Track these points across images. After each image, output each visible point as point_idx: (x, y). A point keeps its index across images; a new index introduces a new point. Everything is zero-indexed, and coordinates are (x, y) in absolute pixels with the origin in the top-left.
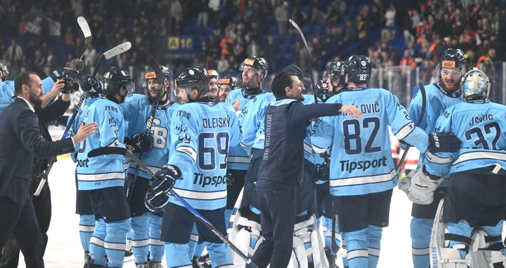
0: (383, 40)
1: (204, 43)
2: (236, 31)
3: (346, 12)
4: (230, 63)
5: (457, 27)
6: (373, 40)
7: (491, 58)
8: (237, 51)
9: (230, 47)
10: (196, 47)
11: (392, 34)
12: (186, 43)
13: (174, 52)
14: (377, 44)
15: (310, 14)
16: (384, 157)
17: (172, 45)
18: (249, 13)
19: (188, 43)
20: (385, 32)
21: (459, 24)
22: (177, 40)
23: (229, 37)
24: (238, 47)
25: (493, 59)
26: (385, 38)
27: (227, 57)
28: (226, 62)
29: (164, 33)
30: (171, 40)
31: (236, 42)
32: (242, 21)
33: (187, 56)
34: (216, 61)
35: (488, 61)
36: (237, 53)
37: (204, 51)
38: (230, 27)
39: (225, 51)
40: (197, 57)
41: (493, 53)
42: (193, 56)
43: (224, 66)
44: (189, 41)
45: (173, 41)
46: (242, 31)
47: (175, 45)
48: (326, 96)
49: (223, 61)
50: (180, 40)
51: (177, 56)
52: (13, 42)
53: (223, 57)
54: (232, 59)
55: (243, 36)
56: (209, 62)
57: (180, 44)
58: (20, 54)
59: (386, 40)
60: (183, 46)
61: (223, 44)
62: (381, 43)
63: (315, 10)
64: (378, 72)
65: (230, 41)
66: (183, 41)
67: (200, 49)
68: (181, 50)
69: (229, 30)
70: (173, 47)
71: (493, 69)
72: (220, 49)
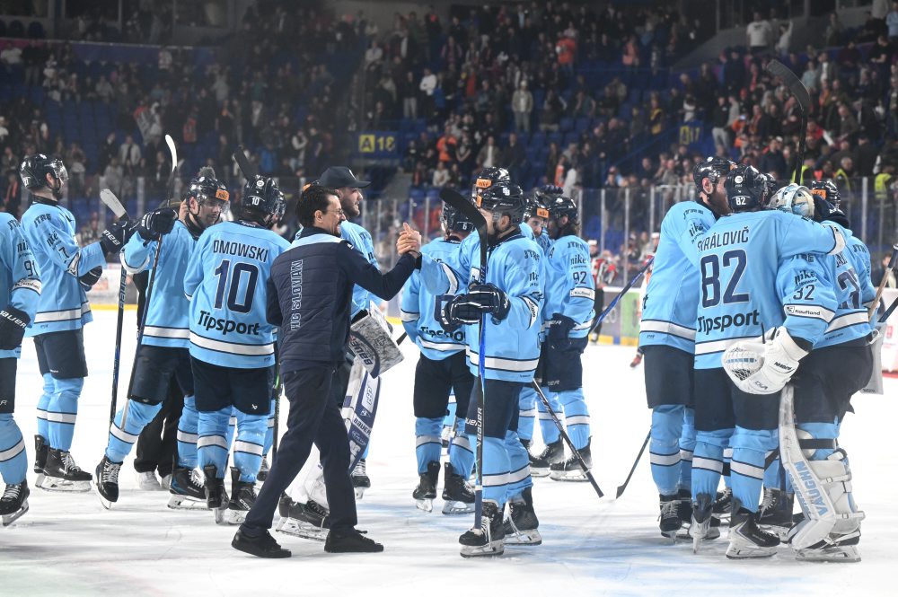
0: (681, 141)
1: (412, 144)
2: (460, 126)
3: (627, 98)
4: (451, 173)
5: (790, 123)
6: (667, 141)
7: (845, 171)
8: (461, 156)
9: (452, 150)
10: (401, 149)
11: (695, 133)
12: (385, 142)
13: (368, 156)
14: (673, 147)
15: (572, 102)
16: (755, 311)
17: (364, 146)
18: (483, 99)
19: (389, 143)
20: (684, 129)
21: (793, 119)
22: (372, 138)
23: (450, 135)
24: (462, 150)
25: (848, 173)
26: (685, 139)
27: (447, 165)
28: (445, 172)
29: (352, 128)
30: (363, 138)
31: (460, 141)
32: (471, 111)
33: (387, 163)
34: (431, 170)
35: (841, 175)
36: (461, 159)
37: (413, 155)
38: (452, 120)
39: (443, 156)
40: (402, 165)
41: (848, 164)
42: (397, 162)
43: (442, 179)
44: (390, 139)
45: (367, 140)
46: (469, 125)
47: (369, 146)
48: (468, 225)
49: (440, 171)
50: (377, 139)
51: (372, 162)
52: (129, 139)
53: (441, 165)
54: (455, 167)
55: (471, 134)
56: (420, 173)
57: (377, 145)
58: (137, 157)
59: (687, 143)
60: (382, 148)
61: (442, 145)
62: (678, 146)
63: (580, 96)
64: (674, 189)
65: (452, 140)
66: (381, 140)
67: (407, 153)
68: (377, 154)
69: (450, 124)
70: (367, 150)
71: (848, 187)
72: (437, 153)
